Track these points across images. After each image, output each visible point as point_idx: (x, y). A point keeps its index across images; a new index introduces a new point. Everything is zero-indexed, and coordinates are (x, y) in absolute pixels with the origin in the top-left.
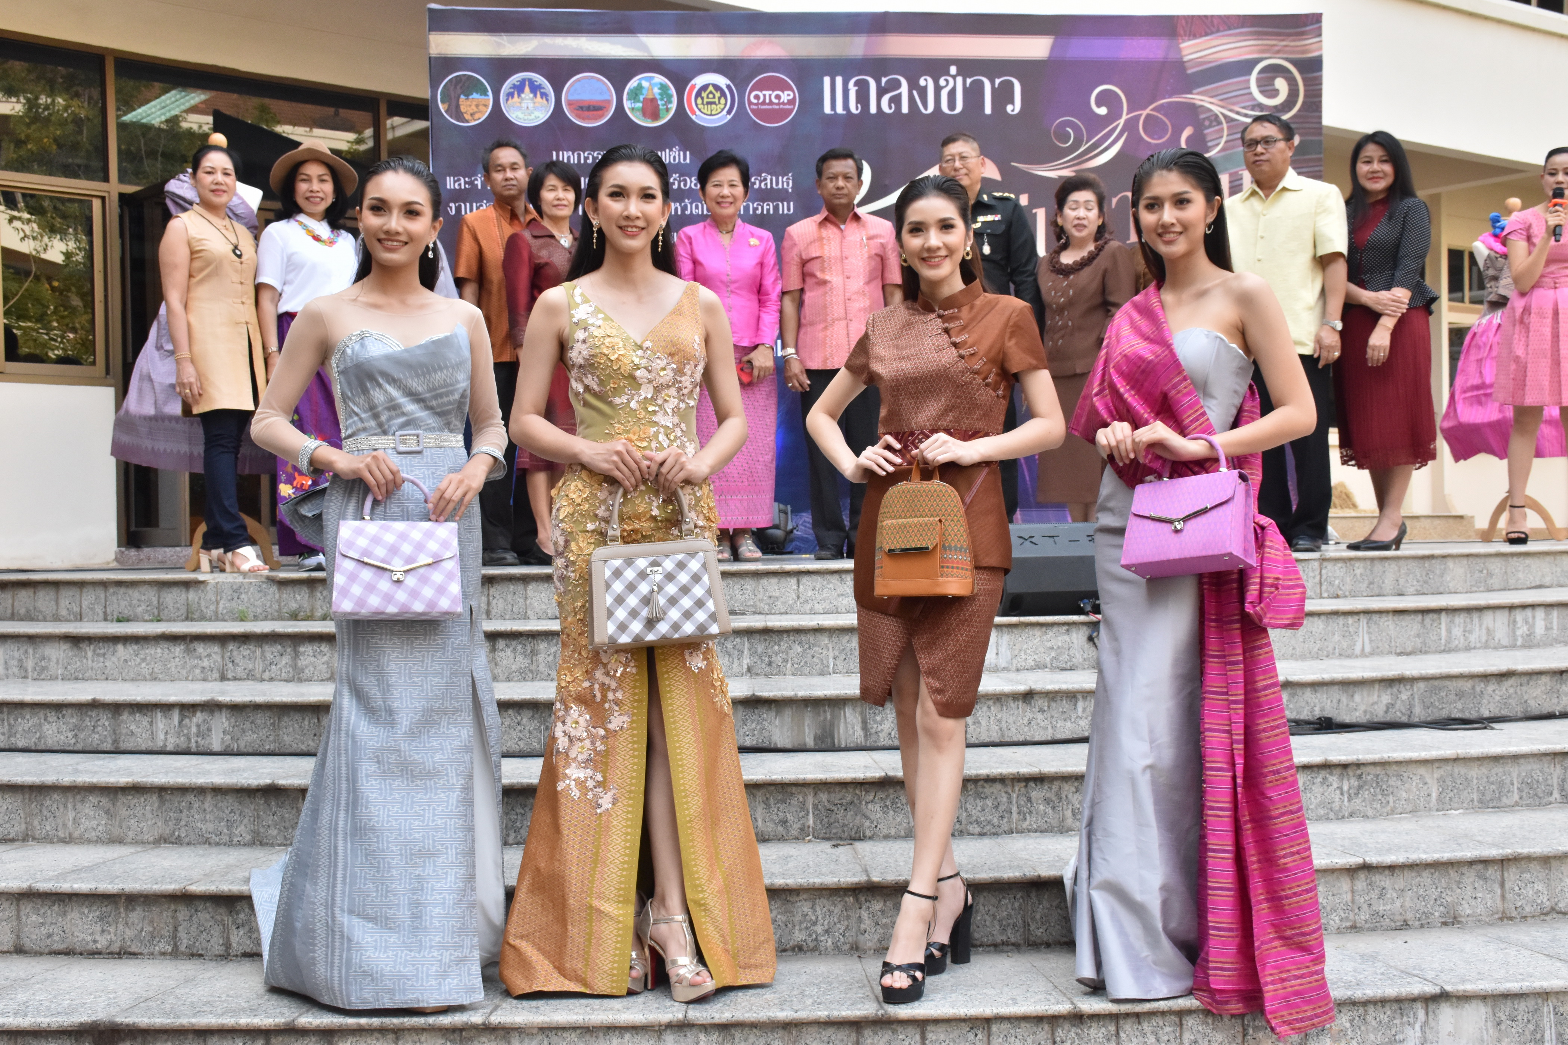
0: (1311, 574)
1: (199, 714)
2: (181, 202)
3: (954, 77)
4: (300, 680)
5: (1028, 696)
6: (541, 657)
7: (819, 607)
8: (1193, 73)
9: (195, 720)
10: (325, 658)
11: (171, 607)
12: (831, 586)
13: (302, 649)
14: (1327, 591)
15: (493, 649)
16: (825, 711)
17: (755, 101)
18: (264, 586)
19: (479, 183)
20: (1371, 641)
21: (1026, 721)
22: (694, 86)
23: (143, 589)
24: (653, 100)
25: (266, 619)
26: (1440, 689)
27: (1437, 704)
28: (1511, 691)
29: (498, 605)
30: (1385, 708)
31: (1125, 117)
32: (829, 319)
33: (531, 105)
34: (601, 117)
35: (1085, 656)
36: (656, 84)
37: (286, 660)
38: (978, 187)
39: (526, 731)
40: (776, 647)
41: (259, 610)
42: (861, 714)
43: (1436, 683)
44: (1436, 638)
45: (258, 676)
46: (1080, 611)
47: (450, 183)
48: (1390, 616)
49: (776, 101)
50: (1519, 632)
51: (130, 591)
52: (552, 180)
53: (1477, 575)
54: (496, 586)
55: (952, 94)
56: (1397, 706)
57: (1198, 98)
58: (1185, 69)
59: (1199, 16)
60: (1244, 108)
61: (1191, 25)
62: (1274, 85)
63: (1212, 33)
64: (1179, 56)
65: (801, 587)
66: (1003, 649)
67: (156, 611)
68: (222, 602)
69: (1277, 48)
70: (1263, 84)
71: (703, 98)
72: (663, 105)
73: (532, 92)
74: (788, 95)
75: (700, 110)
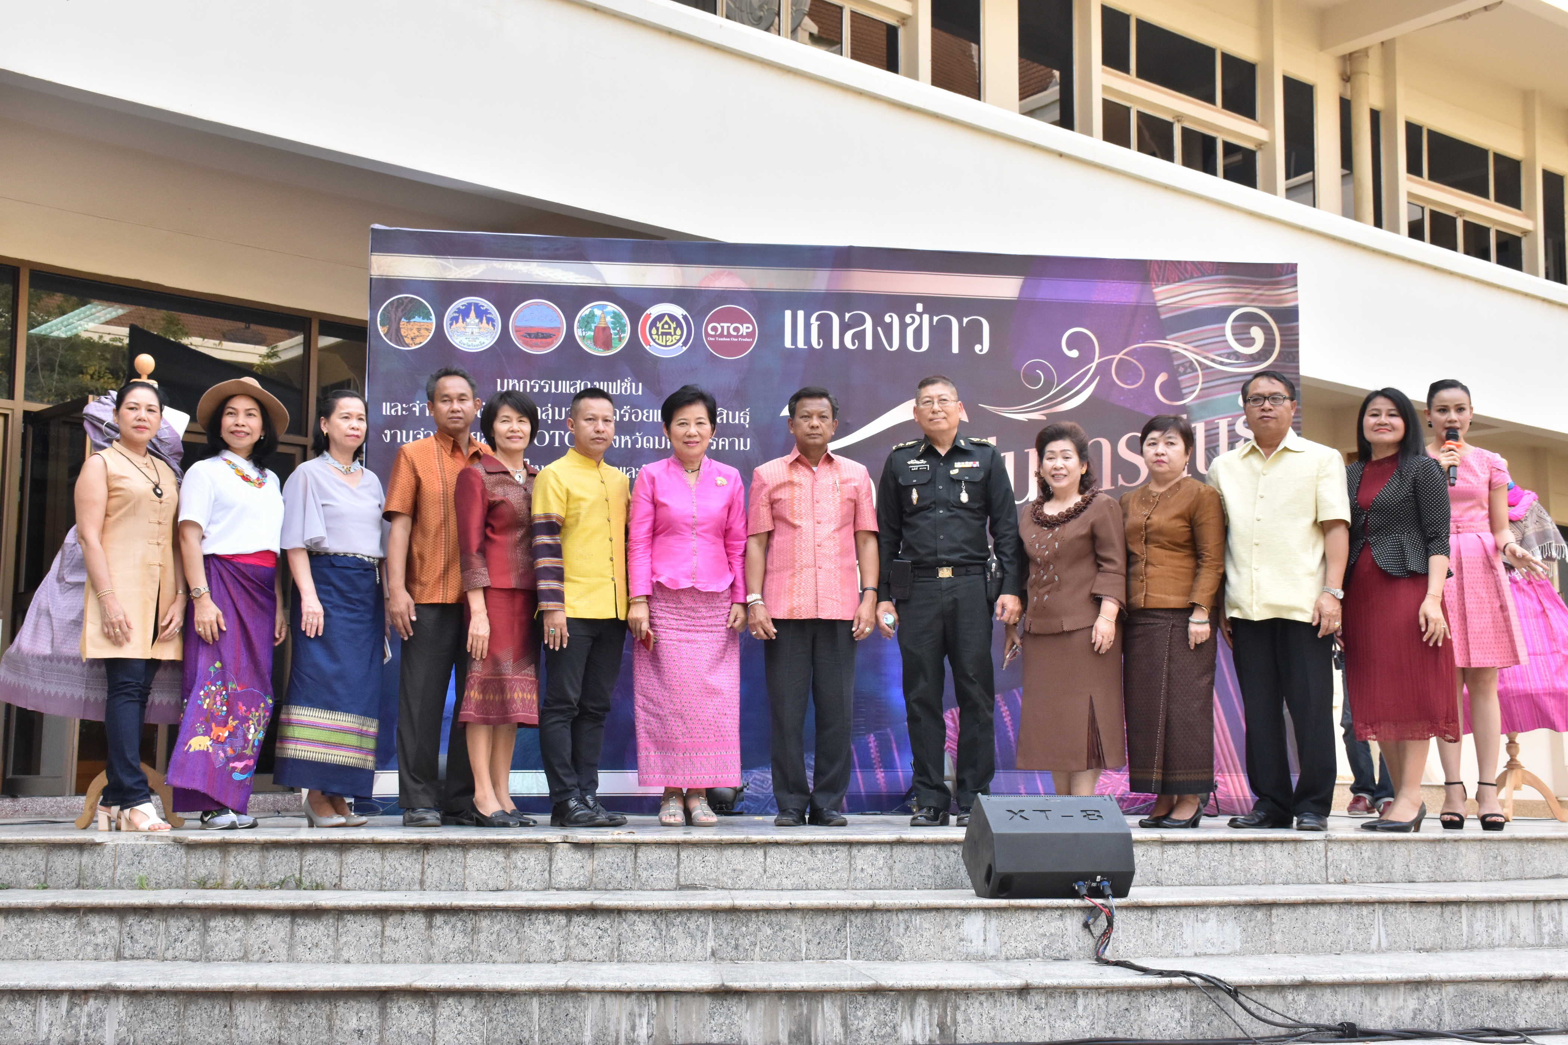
0: (1316, 856)
1: (91, 1002)
2: (101, 426)
3: (920, 315)
4: (208, 960)
5: (1024, 991)
6: (482, 936)
7: (787, 883)
8: (1166, 319)
9: (86, 1009)
10: (239, 935)
11: (60, 872)
12: (801, 859)
13: (212, 924)
14: (1333, 875)
15: (430, 926)
16: (801, 1005)
17: (713, 333)
18: (170, 849)
19: (417, 409)
20: (1388, 935)
21: (1021, 1020)
22: (649, 316)
23: (29, 851)
24: (606, 329)
25: (169, 886)
26: (1471, 994)
27: (1468, 1011)
28: (1548, 998)
29: (434, 874)
30: (1412, 1015)
31: (1096, 361)
32: (797, 565)
33: (476, 331)
34: (549, 344)
35: (1080, 945)
36: (609, 313)
37: (193, 936)
38: (955, 432)
40: (744, 929)
41: (162, 877)
42: (841, 1008)
43: (1466, 987)
44: (1457, 933)
45: (160, 954)
46: (1075, 895)
47: (387, 409)
48: (1407, 907)
49: (735, 334)
50: (1545, 930)
51: (14, 854)
52: (506, 411)
53: (1491, 861)
54: (432, 853)
55: (918, 332)
56: (1425, 1013)
57: (1171, 344)
58: (1159, 314)
59: (1172, 262)
60: (1219, 355)
61: (1165, 270)
62: (1249, 333)
63: (1186, 279)
64: (1152, 301)
65: (768, 860)
66: (991, 935)
67: (42, 877)
68: (120, 867)
69: (1252, 297)
70: (1238, 331)
71: (657, 329)
72: (616, 334)
73: (477, 317)
74: (747, 328)
75: (654, 340)
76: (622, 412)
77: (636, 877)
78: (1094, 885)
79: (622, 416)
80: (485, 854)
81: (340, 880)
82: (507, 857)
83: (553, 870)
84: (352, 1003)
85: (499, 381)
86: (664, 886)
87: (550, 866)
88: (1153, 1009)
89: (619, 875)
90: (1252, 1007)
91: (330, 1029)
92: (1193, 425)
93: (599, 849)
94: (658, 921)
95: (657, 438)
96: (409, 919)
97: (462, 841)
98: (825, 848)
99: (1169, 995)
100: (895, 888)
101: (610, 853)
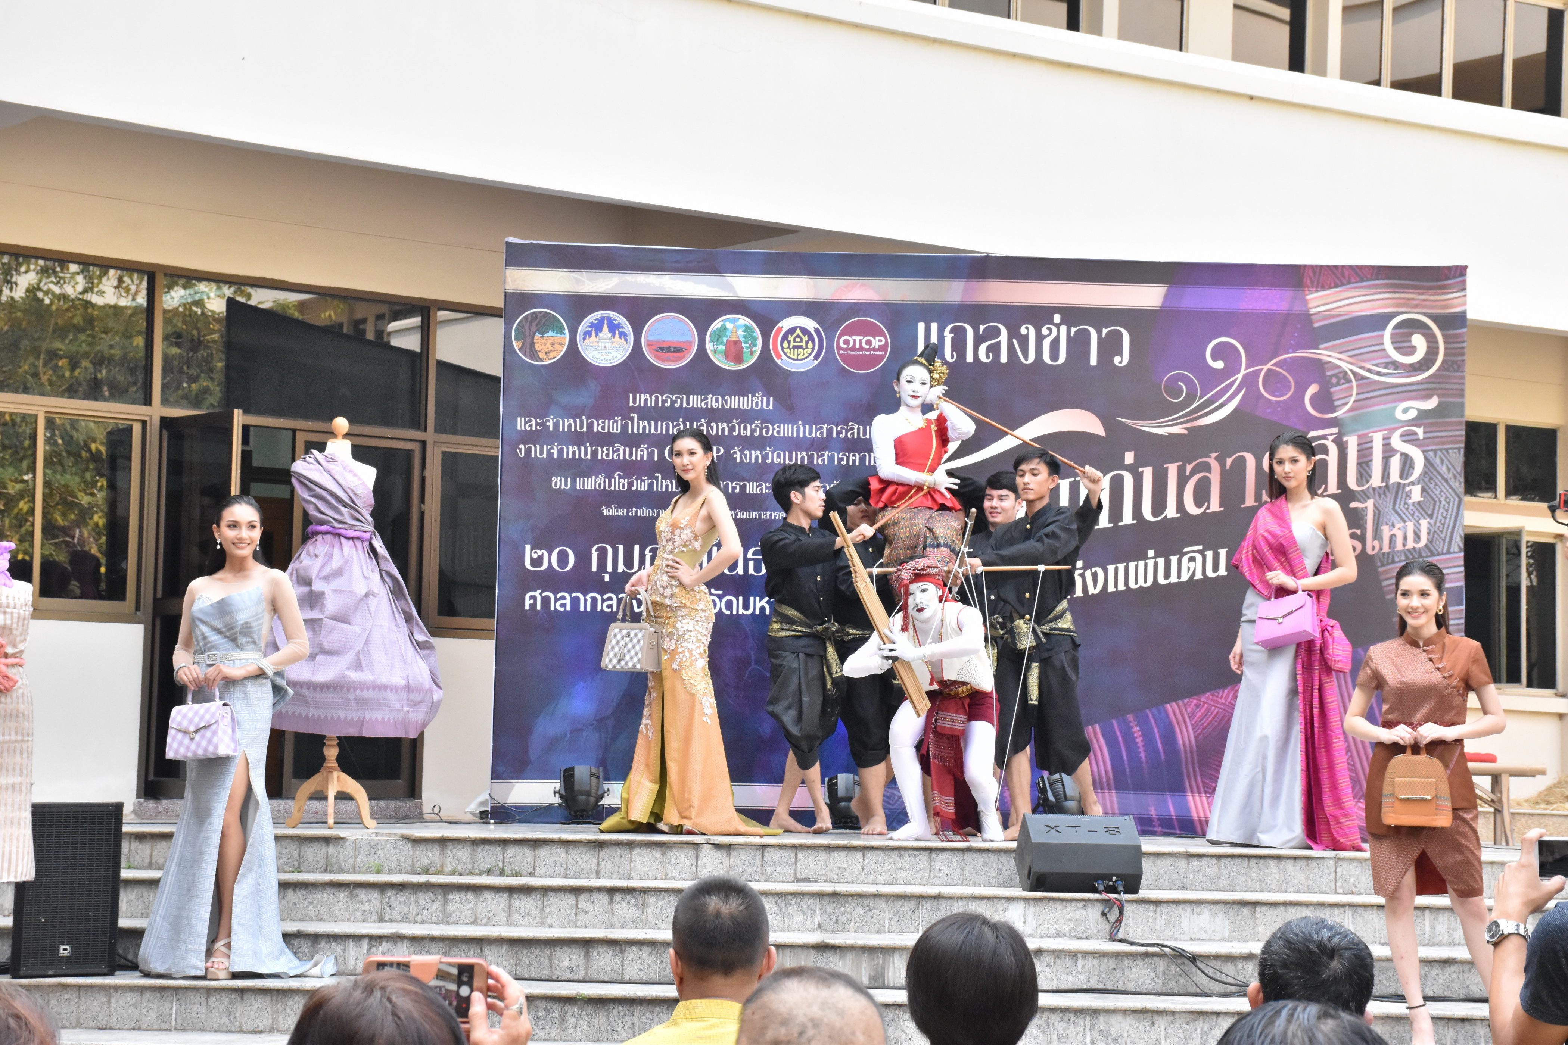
1: (384, 944)
2: (308, 483)
3: (1058, 326)
6: (650, 910)
7: (880, 878)
8: (1320, 327)
9: (381, 949)
10: (470, 905)
11: (311, 859)
12: (891, 860)
13: (451, 897)
15: (611, 902)
16: (878, 957)
17: (845, 346)
18: (400, 843)
19: (550, 424)
22: (780, 329)
24: (737, 343)
25: (399, 870)
26: (1387, 970)
27: (1385, 982)
29: (607, 866)
31: (1243, 372)
33: (609, 345)
34: (681, 358)
35: (1099, 928)
36: (740, 326)
37: (437, 905)
39: (646, 964)
40: (842, 908)
41: (394, 865)
45: (412, 919)
46: (1095, 891)
47: (521, 424)
49: (867, 347)
54: (605, 849)
55: (1055, 343)
57: (1325, 354)
58: (1311, 322)
59: (1328, 266)
60: (1376, 365)
61: (1319, 276)
62: (1410, 341)
63: (1343, 285)
64: (1304, 309)
65: (866, 860)
66: (1029, 919)
67: (296, 863)
68: (360, 856)
69: (1415, 302)
70: (1398, 340)
71: (789, 342)
72: (747, 348)
73: (610, 331)
74: (880, 341)
75: (785, 354)
76: (753, 427)
77: (763, 871)
78: (1111, 883)
79: (753, 431)
80: (646, 852)
81: (534, 870)
82: (664, 854)
83: (699, 865)
84: (566, 948)
85: (631, 395)
86: (784, 879)
87: (697, 862)
88: (1134, 970)
89: (750, 870)
90: (1210, 972)
91: (551, 966)
92: (1345, 439)
93: (734, 849)
94: (779, 901)
95: (787, 453)
96: (596, 896)
97: (629, 841)
98: (910, 852)
99: (1146, 960)
100: (966, 885)
101: (743, 852)
